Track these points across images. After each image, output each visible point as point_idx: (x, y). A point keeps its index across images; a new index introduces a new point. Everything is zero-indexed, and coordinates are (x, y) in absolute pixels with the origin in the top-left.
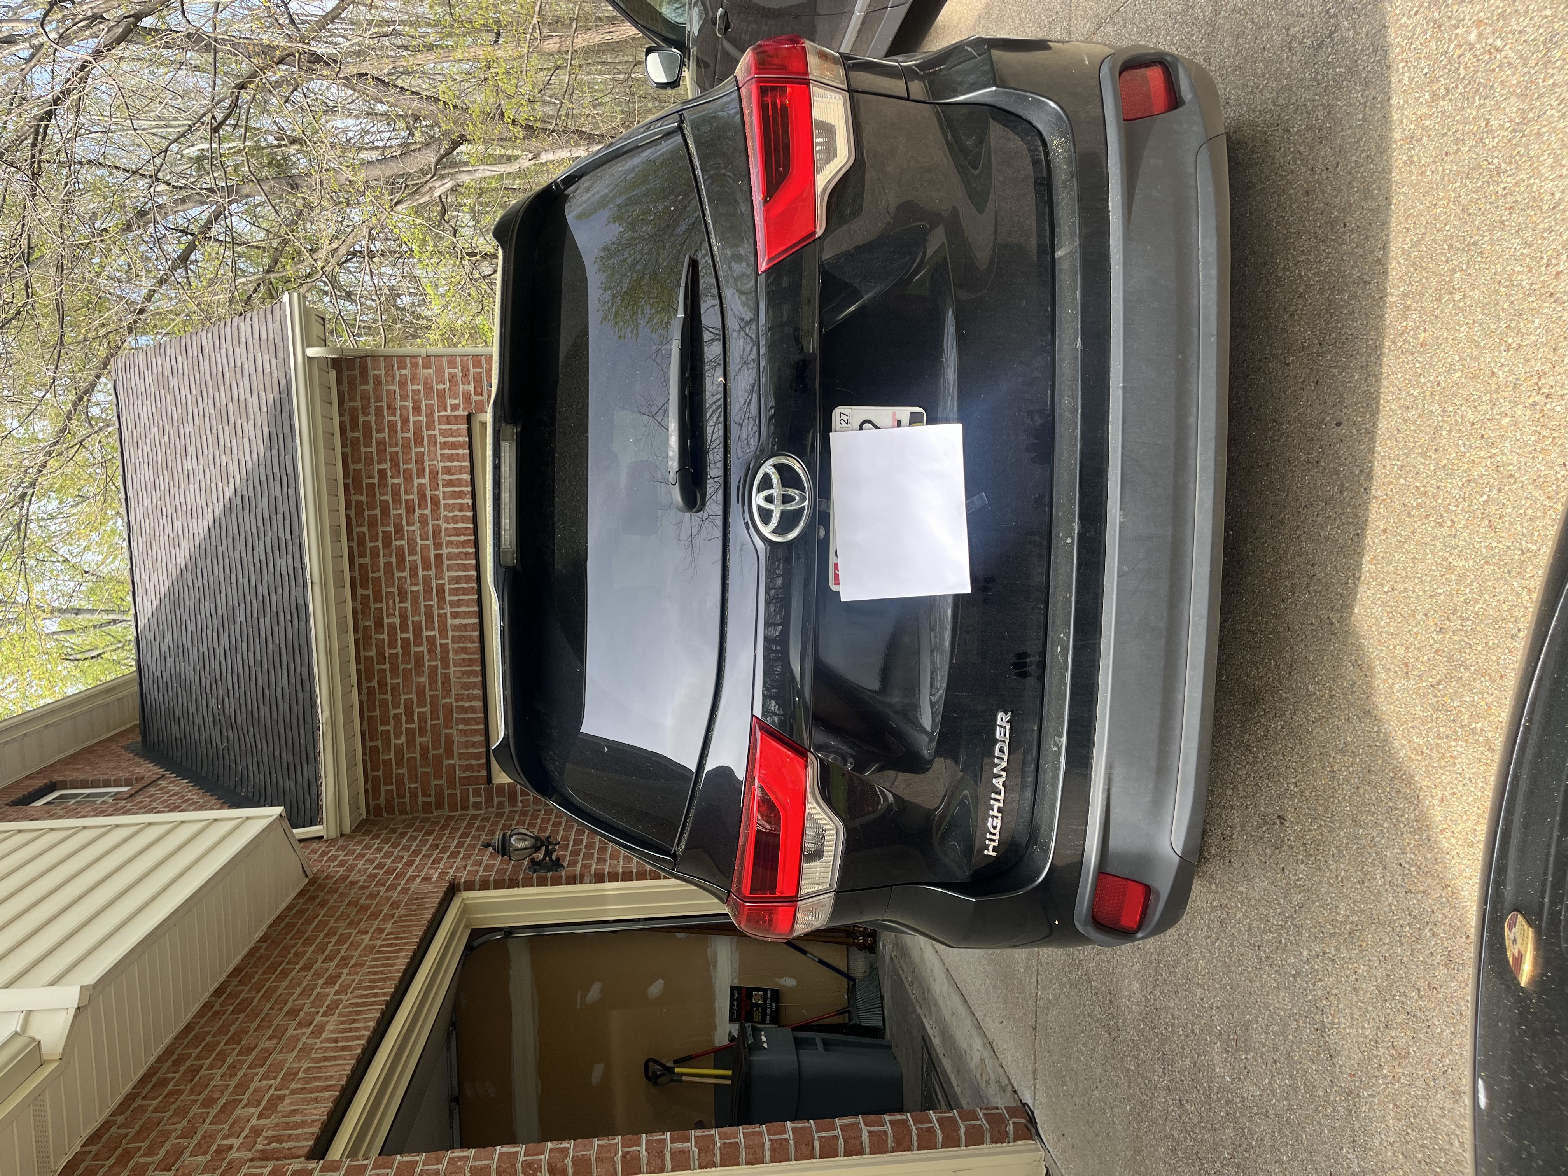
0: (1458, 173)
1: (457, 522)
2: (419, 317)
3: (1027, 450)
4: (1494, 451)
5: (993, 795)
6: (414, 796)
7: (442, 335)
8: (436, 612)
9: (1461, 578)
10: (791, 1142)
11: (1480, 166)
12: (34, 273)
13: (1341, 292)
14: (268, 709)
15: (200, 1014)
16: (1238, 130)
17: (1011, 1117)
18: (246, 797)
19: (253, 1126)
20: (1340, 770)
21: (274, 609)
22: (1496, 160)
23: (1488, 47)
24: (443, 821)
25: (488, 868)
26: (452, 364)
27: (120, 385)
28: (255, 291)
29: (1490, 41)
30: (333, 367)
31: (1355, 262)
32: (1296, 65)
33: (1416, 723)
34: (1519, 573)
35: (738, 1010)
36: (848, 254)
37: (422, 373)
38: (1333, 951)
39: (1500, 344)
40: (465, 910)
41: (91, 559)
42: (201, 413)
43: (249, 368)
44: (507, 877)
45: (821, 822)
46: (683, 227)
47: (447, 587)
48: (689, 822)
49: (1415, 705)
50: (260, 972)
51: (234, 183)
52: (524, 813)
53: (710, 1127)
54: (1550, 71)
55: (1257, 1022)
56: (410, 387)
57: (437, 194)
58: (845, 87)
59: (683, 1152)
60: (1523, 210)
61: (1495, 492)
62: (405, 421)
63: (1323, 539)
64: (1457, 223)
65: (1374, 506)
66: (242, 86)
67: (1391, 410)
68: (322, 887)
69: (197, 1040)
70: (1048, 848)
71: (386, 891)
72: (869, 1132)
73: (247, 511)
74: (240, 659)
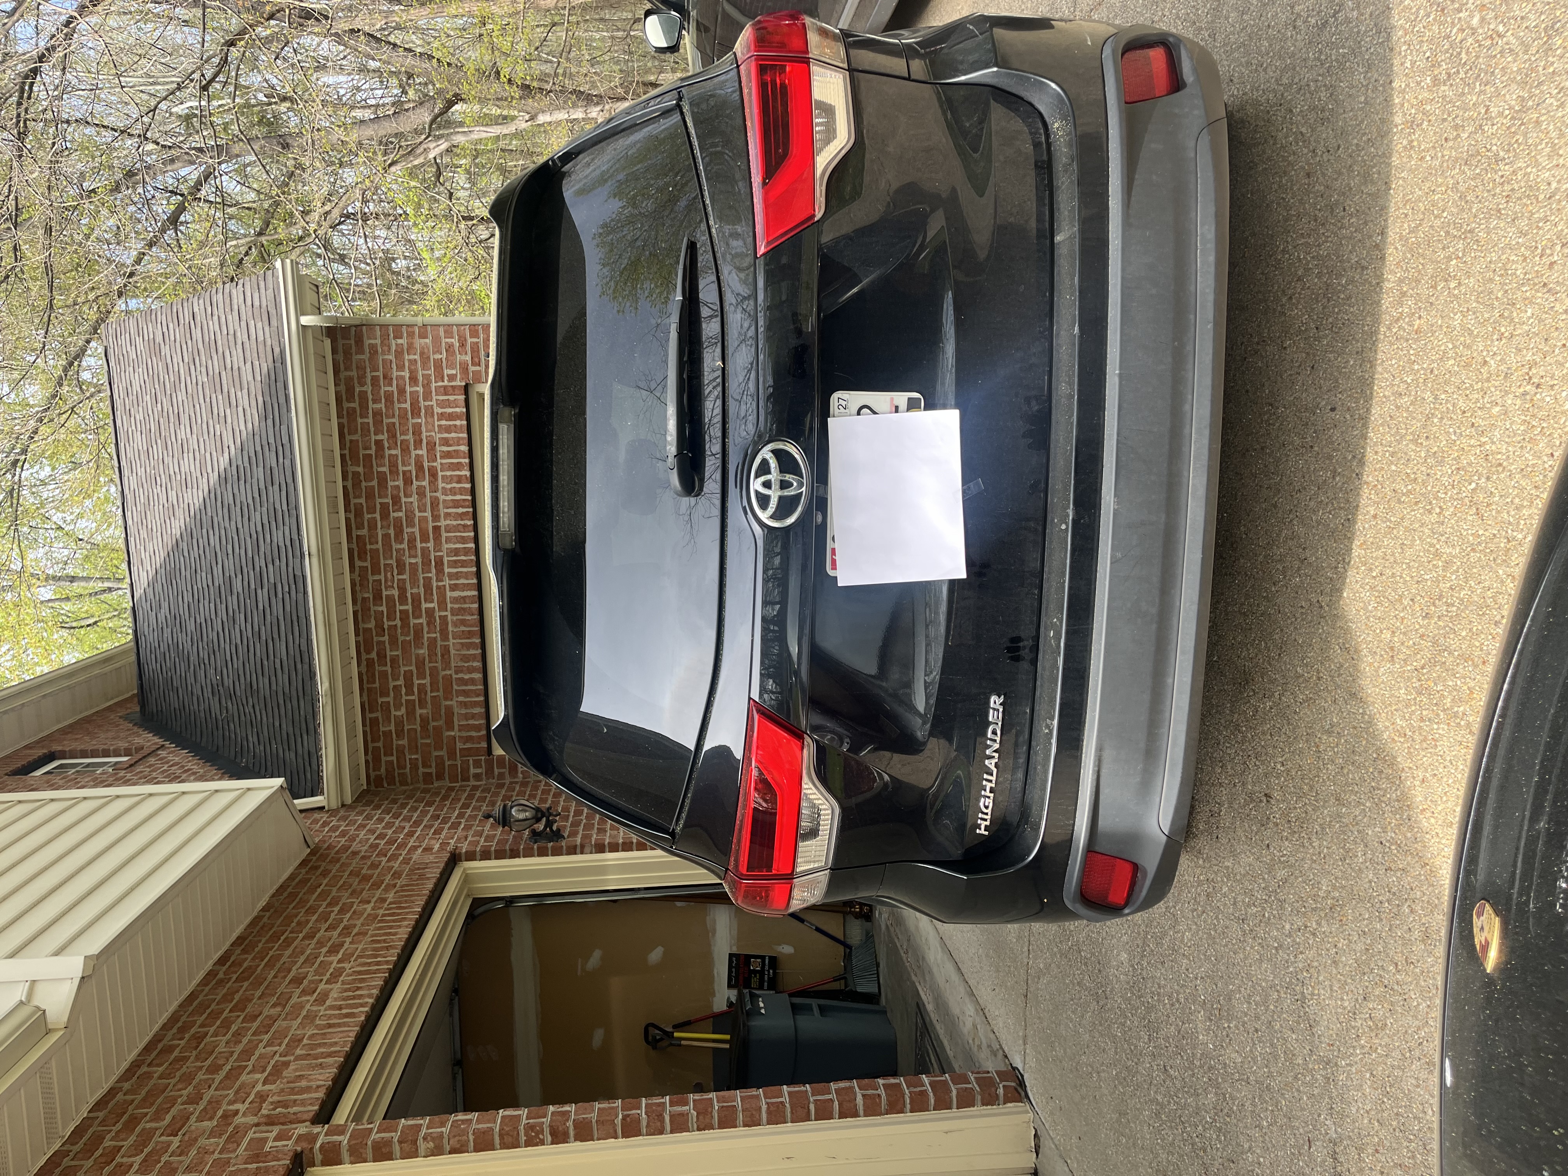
0: (1457, 159)
1: (455, 494)
2: (415, 282)
3: (1024, 436)
4: (1483, 440)
5: (985, 776)
6: (414, 766)
7: (438, 301)
8: (435, 584)
9: (1448, 564)
10: (788, 1105)
11: (1478, 153)
12: (22, 235)
13: (1339, 276)
14: (267, 681)
15: (205, 982)
16: (1242, 108)
17: (1001, 1081)
18: (247, 766)
19: (258, 1092)
20: (1325, 750)
21: (272, 580)
22: (1494, 148)
23: (1490, 33)
24: (443, 792)
25: (489, 838)
26: (449, 334)
27: (111, 352)
28: (247, 254)
29: (1492, 27)
30: (328, 336)
31: (1353, 247)
32: (1301, 44)
33: (1400, 706)
34: (1505, 561)
35: (737, 977)
36: (847, 237)
37: (418, 342)
38: (1314, 925)
39: (1493, 333)
40: (467, 879)
41: (85, 526)
42: (194, 381)
43: (242, 336)
44: (507, 848)
45: (816, 802)
46: (682, 203)
47: (446, 559)
48: (688, 801)
49: (1400, 688)
50: (264, 940)
51: (224, 142)
52: (524, 784)
53: (710, 1091)
54: (1550, 59)
55: (1240, 992)
56: (407, 357)
57: (431, 156)
58: (845, 66)
59: (681, 1114)
60: (1520, 199)
61: (1483, 480)
62: (402, 391)
63: (1315, 524)
64: (1455, 210)
65: (1365, 491)
66: (232, 43)
67: (1384, 396)
68: (323, 857)
69: (203, 1007)
70: (1039, 828)
71: (388, 861)
72: (863, 1096)
73: (242, 482)
74: (237, 630)
